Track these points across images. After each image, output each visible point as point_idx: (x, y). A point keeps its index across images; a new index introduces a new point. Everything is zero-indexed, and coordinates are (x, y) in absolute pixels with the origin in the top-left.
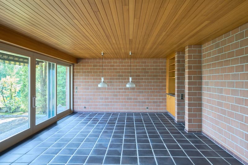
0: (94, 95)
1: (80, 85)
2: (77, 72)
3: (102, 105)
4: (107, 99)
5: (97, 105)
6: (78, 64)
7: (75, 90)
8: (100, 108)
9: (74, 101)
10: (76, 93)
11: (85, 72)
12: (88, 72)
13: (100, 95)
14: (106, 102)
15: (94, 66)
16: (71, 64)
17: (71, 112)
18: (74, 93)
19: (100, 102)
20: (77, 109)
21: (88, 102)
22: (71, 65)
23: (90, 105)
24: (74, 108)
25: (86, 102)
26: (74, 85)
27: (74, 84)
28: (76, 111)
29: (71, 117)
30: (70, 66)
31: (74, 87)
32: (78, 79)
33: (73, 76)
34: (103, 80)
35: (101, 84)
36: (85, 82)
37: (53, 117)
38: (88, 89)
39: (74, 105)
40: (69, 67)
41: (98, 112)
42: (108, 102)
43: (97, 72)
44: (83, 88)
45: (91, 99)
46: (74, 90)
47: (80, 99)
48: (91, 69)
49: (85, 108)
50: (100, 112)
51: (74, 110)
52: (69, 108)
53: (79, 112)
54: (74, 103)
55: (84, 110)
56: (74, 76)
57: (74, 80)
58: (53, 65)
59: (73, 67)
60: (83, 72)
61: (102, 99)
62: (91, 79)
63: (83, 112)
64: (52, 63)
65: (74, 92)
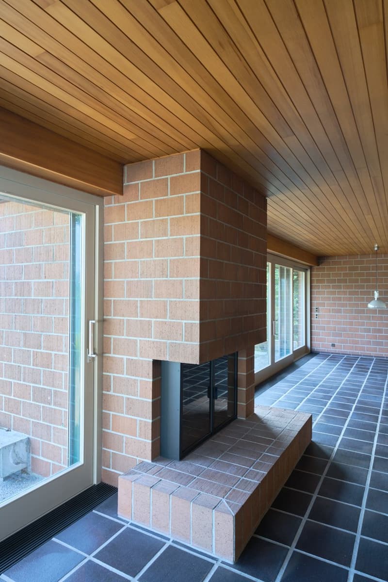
0: (351, 324)
1: (323, 305)
2: (318, 281)
3: (369, 343)
4: (380, 331)
5: (357, 342)
6: (320, 266)
7: (315, 313)
8: (363, 349)
9: (313, 333)
10: (315, 319)
11: (334, 281)
12: (339, 281)
13: (363, 324)
14: (375, 337)
15: (351, 269)
16: (307, 267)
17: (309, 352)
18: (313, 319)
19: (363, 337)
20: (318, 346)
21: (340, 335)
22: (307, 270)
23: (342, 342)
24: (313, 345)
25: (335, 335)
26: (313, 304)
27: (313, 302)
28: (316, 350)
29: (312, 359)
30: (305, 270)
31: (313, 307)
32: (319, 293)
33: (311, 288)
34: (376, 295)
35: (373, 302)
36: (334, 299)
37: (289, 355)
38: (339, 311)
39: (313, 339)
40: (304, 273)
41: (361, 355)
42: (381, 337)
43: (357, 281)
44: (330, 309)
45: (344, 330)
46: (313, 313)
47: (323, 329)
48: (345, 275)
49: (333, 345)
50: (364, 356)
51: (313, 348)
52: (304, 345)
53: (321, 352)
54: (313, 336)
55: (332, 349)
56: (313, 287)
57: (313, 296)
58: (288, 271)
59: (311, 272)
60: (329, 281)
61: (368, 331)
62: (345, 293)
63: (329, 353)
64: (285, 268)
65: (313, 316)
